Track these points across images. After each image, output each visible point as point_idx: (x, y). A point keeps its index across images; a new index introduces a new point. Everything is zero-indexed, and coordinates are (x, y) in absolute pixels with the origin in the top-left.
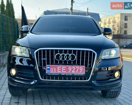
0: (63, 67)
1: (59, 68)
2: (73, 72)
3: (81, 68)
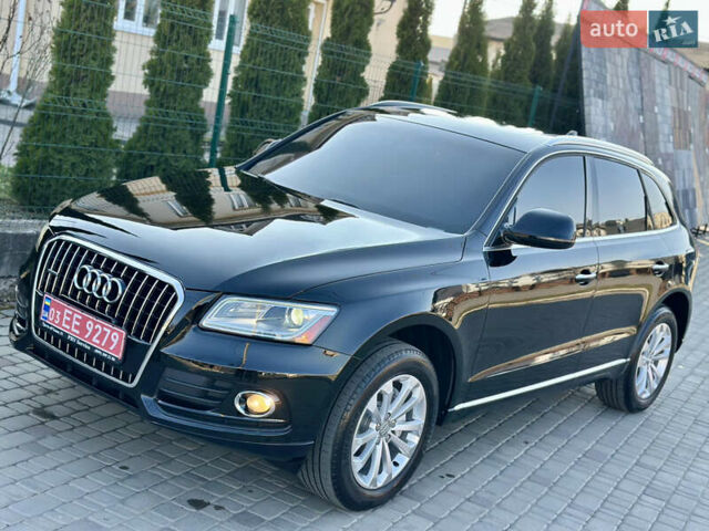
0: (76, 315)
1: (68, 315)
2: (94, 340)
3: (115, 334)
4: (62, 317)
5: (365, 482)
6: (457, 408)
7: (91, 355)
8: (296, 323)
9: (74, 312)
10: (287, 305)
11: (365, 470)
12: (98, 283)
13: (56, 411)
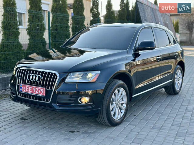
0: (30, 87)
1: (27, 88)
2: (36, 92)
3: (42, 89)
4: (26, 89)
5: (115, 118)
6: (134, 96)
7: (36, 97)
8: (90, 77)
9: (29, 86)
10: (87, 72)
11: (114, 115)
12: (34, 77)
13: (26, 118)
